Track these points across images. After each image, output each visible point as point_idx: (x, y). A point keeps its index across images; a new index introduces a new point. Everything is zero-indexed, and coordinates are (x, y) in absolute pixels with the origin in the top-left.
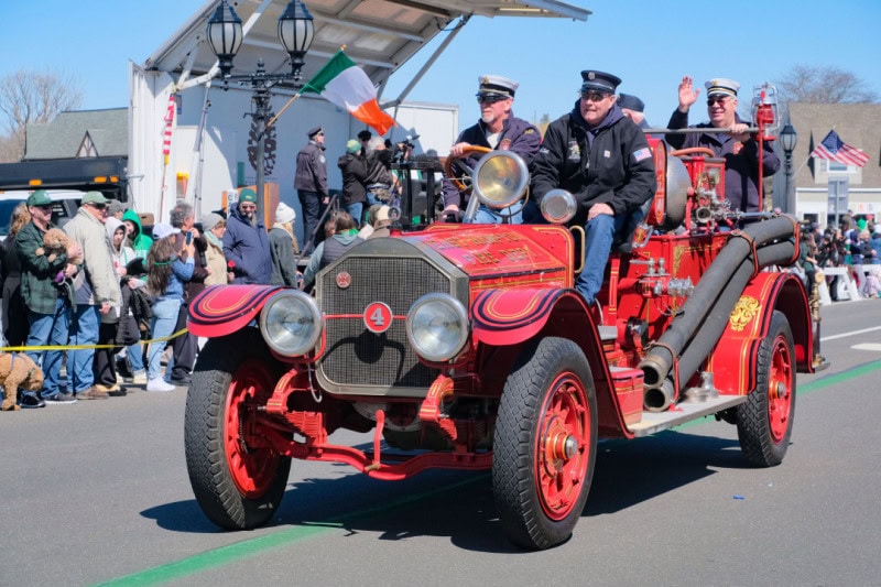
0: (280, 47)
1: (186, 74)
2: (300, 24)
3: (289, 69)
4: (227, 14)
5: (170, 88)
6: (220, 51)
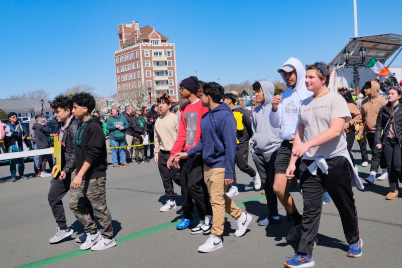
0: (359, 57)
1: (338, 65)
2: (364, 51)
3: (361, 62)
4: (347, 51)
5: (335, 69)
6: (346, 59)
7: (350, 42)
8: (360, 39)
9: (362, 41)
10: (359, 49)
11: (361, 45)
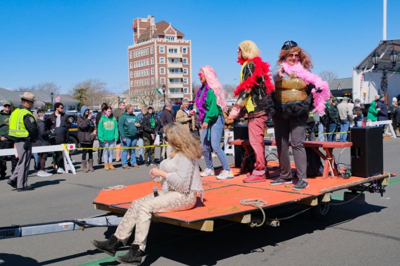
0: (389, 61)
1: (365, 69)
2: (395, 56)
3: (391, 66)
4: (376, 54)
5: (362, 72)
6: (374, 63)
7: (380, 45)
8: (391, 43)
9: (393, 44)
10: (390, 53)
11: (392, 49)
